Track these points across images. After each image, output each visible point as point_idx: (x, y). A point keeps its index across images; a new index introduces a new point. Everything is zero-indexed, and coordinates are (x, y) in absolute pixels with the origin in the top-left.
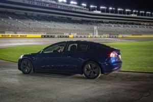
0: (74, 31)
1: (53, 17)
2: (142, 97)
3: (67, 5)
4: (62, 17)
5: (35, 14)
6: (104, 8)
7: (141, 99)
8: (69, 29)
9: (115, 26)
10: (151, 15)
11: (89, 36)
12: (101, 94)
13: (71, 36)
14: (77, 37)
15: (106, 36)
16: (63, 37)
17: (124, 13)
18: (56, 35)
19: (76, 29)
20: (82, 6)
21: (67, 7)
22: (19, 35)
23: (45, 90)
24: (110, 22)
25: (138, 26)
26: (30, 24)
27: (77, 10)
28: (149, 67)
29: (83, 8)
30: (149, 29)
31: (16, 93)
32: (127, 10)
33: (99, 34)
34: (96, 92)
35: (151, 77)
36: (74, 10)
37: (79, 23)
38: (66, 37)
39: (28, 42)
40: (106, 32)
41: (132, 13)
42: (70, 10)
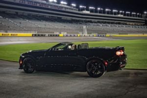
0: (64, 30)
1: (43, 16)
2: (127, 92)
3: (57, 5)
4: (52, 17)
5: (26, 13)
6: (93, 8)
7: (127, 94)
8: (60, 28)
9: (103, 26)
10: (136, 16)
11: (79, 35)
12: (90, 90)
13: (61, 35)
14: (67, 36)
15: (95, 35)
16: (54, 36)
18: (47, 34)
19: (66, 28)
20: (72, 6)
21: (57, 6)
22: (10, 34)
24: (98, 22)
25: (124, 26)
26: (20, 23)
27: (67, 10)
28: (135, 64)
29: (72, 8)
30: (134, 29)
31: (7, 91)
32: (114, 11)
33: (88, 33)
34: (85, 88)
35: (136, 74)
36: (63, 9)
37: (69, 22)
38: (57, 36)
39: (19, 40)
40: (95, 31)
41: (118, 13)
42: (60, 10)
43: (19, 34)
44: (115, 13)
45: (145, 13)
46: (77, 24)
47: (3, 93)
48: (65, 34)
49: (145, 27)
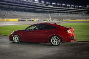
0: (37, 17)
2: (76, 55)
4: (30, 9)
5: (15, 7)
6: (55, 4)
8: (34, 16)
10: (82, 8)
11: (46, 20)
12: (53, 54)
13: (35, 20)
14: (39, 21)
15: (56, 20)
16: (31, 20)
17: (66, 7)
18: (27, 20)
19: (38, 16)
20: (42, 3)
21: (33, 3)
22: (5, 19)
23: (20, 52)
24: (58, 12)
25: (74, 14)
26: (11, 13)
27: (39, 5)
28: (81, 38)
29: (42, 4)
30: (80, 16)
31: (3, 53)
32: (68, 5)
33: (51, 19)
35: (82, 44)
36: (37, 5)
38: (32, 21)
39: (10, 23)
40: (56, 18)
41: (70, 7)
42: (34, 5)
43: (11, 20)
44: (68, 7)
45: (88, 6)
46: (45, 13)
47: (1, 54)
49: (88, 15)
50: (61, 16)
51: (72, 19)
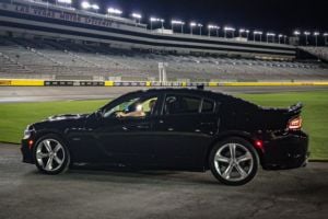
0: (115, 72)
1: (69, 41)
2: (257, 211)
3: (99, 15)
4: (88, 42)
5: (31, 33)
6: (180, 22)
8: (105, 66)
9: (201, 62)
10: (276, 40)
11: (148, 83)
12: (173, 207)
13: (109, 83)
14: (122, 85)
15: (184, 83)
16: (92, 84)
17: (221, 34)
18: (77, 82)
19: (119, 67)
20: (132, 18)
21: (101, 19)
24: (192, 54)
25: (250, 62)
26: (18, 56)
27: (123, 27)
29: (134, 22)
30: (270, 69)
32: (226, 29)
33: (169, 79)
34: (160, 203)
36: (114, 26)
37: (128, 55)
38: (98, 84)
39: (14, 95)
40: (183, 75)
41: (237, 35)
42: (105, 27)
43: (16, 81)
44: (229, 35)
45: (297, 33)
46: (144, 57)
48: (118, 80)
49: (296, 64)
50: (202, 66)
51: (243, 77)
